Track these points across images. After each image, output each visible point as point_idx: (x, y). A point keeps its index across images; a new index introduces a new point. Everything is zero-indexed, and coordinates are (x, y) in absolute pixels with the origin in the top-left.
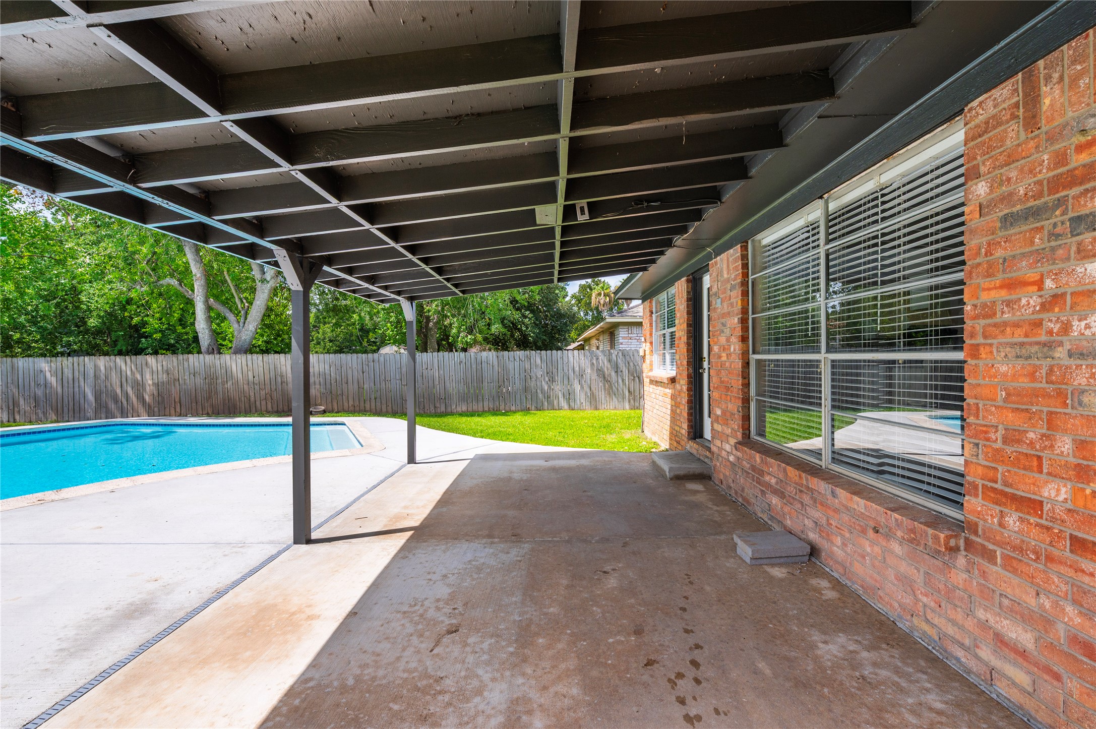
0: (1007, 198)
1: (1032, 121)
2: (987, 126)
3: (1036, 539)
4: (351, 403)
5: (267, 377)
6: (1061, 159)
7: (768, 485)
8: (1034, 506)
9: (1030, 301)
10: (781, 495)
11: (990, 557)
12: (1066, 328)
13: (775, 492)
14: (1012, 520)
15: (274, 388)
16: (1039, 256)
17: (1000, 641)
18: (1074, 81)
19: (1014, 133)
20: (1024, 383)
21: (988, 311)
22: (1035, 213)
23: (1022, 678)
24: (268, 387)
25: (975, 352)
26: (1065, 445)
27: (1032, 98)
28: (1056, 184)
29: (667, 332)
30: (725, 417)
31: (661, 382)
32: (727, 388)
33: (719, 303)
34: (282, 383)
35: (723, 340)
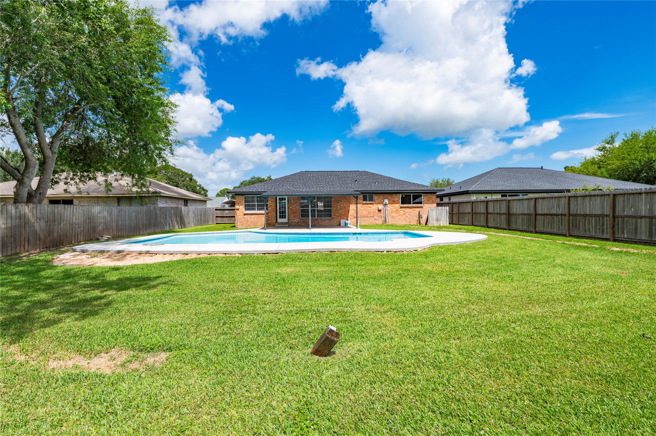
0: (335, 200)
1: (336, 197)
2: (334, 196)
3: (336, 217)
5: (82, 220)
7: (307, 222)
9: (336, 206)
11: (334, 219)
12: (338, 207)
15: (85, 226)
16: (336, 204)
17: (334, 223)
18: (338, 196)
20: (336, 209)
21: (334, 206)
23: (336, 224)
24: (82, 226)
25: (333, 208)
28: (337, 200)
29: (256, 203)
30: (294, 216)
31: (256, 214)
32: (295, 213)
33: (292, 201)
34: (89, 223)
35: (294, 206)
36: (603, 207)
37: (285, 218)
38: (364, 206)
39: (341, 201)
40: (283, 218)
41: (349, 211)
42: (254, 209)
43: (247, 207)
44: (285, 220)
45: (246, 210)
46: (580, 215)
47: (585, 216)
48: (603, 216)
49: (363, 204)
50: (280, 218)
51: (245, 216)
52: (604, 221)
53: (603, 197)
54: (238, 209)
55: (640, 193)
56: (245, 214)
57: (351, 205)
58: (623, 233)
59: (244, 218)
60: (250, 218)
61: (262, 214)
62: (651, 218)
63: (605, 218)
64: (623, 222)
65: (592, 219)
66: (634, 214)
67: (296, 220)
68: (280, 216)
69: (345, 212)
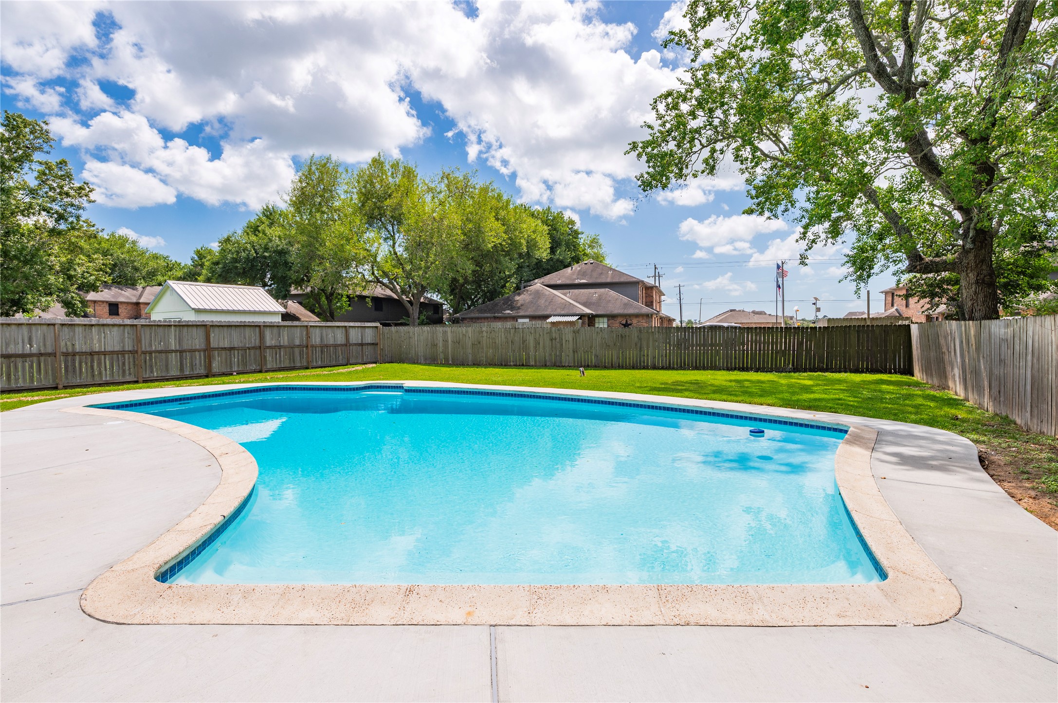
36: (123, 341)
46: (81, 354)
47: (92, 354)
48: (123, 353)
52: (124, 359)
53: (122, 327)
55: (170, 326)
58: (152, 372)
62: (181, 352)
63: (127, 356)
64: (151, 359)
65: (105, 359)
66: (163, 349)
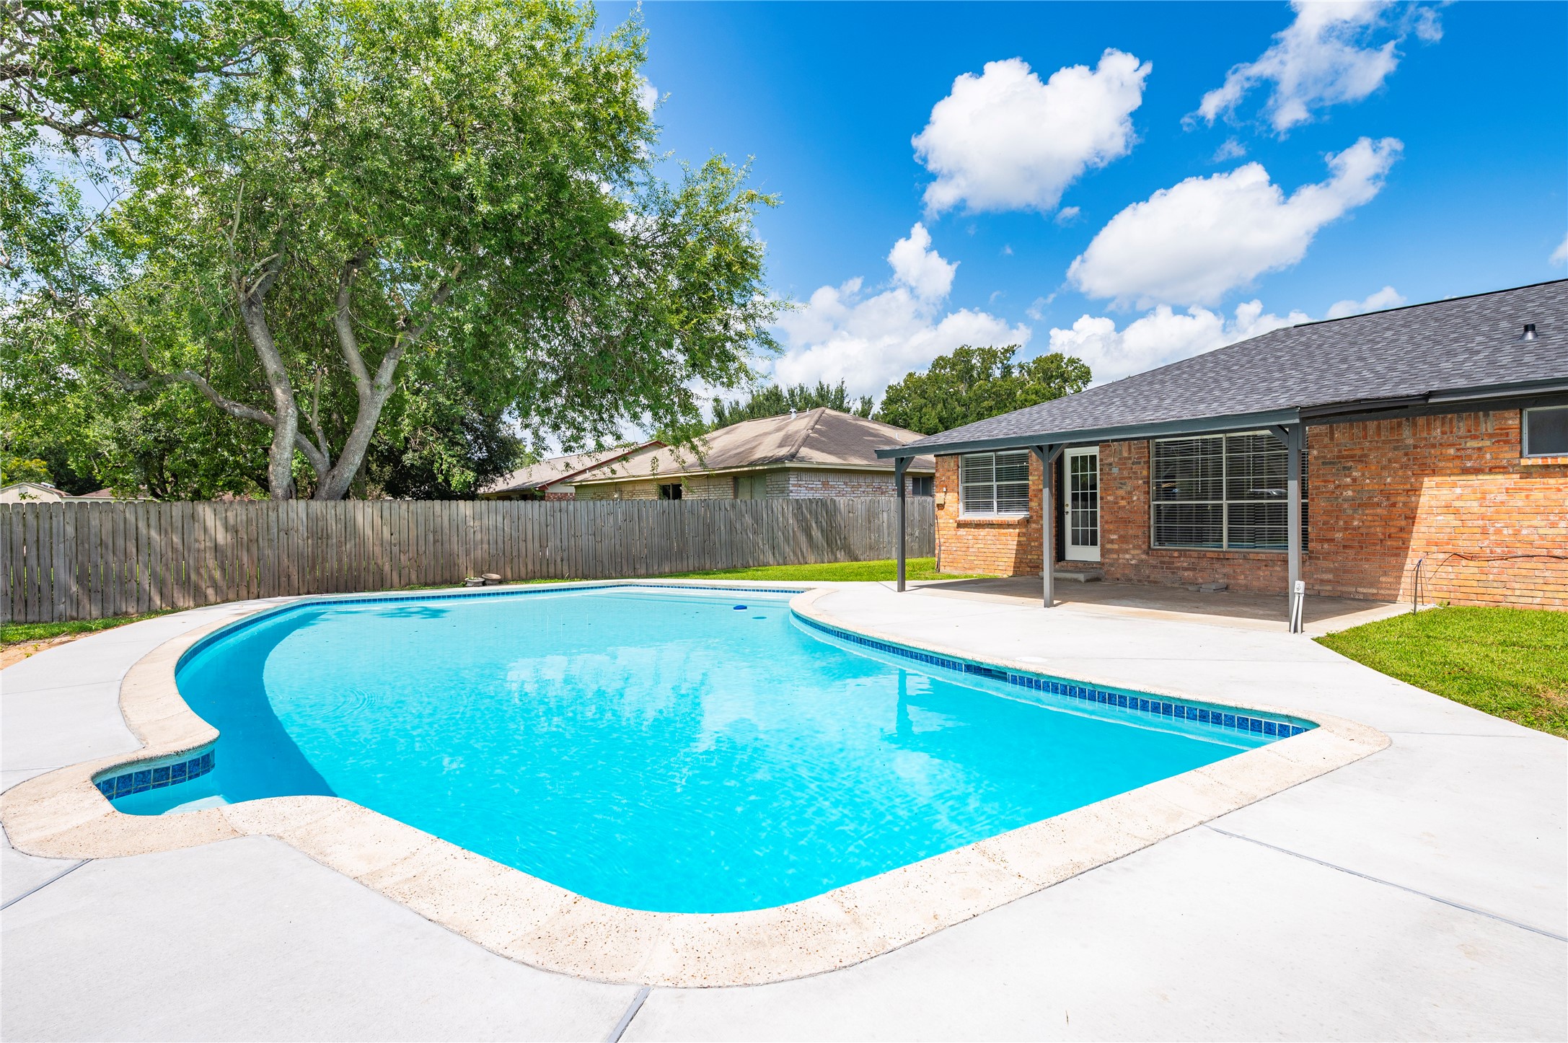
0: (1324, 457)
1: (1332, 438)
2: (1317, 435)
3: (1333, 548)
4: (530, 567)
5: (413, 534)
6: (1340, 451)
7: (1178, 568)
8: (1332, 540)
9: (1331, 486)
10: (1194, 569)
11: (1319, 559)
12: (1342, 494)
13: (1186, 569)
14: (1326, 546)
15: (422, 549)
16: (1334, 475)
17: (1322, 581)
18: (1344, 434)
19: (1326, 440)
20: (1329, 508)
21: (1317, 488)
22: (1333, 463)
23: (1329, 588)
24: (413, 548)
25: (1313, 500)
26: (1341, 523)
27: (1332, 434)
28: (1338, 457)
29: (995, 484)
30: (1123, 539)
31: (991, 525)
32: (1126, 522)
33: (1115, 470)
34: (435, 542)
35: (1121, 492)
37: (1094, 543)
38: (1537, 482)
39: (1362, 459)
40: (1085, 543)
41: (1411, 518)
42: (988, 506)
43: (975, 499)
44: (1091, 554)
45: (968, 507)
49: (1527, 473)
50: (1075, 542)
51: (962, 532)
54: (941, 506)
56: (960, 525)
57: (1428, 482)
59: (959, 538)
60: (975, 538)
61: (1009, 525)
67: (1132, 556)
68: (1075, 533)
69: (1386, 521)
